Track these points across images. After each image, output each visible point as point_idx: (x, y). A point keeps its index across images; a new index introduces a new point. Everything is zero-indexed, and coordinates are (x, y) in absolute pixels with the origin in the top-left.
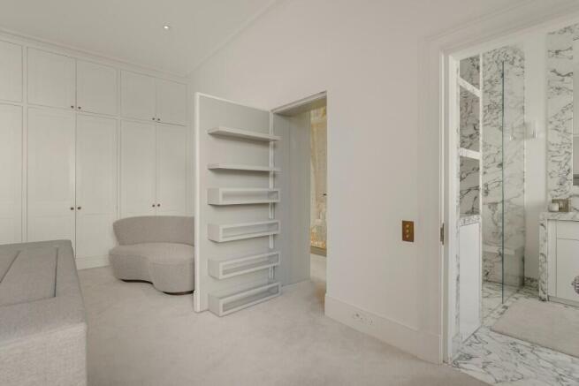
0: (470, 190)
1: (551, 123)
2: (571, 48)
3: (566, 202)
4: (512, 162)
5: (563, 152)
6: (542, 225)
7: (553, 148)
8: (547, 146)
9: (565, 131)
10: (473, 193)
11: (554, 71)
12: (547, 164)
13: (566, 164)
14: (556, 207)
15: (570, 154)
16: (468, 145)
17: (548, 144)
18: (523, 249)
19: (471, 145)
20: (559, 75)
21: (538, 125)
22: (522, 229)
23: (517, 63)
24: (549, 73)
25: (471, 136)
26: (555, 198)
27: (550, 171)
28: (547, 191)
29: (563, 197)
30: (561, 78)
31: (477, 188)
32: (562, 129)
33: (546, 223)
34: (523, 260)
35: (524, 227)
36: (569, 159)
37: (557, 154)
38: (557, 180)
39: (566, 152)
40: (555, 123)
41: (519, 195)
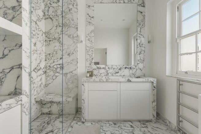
0: (12, 68)
1: (87, 37)
2: (93, 6)
3: (92, 72)
4: (73, 53)
5: (91, 50)
6: (83, 85)
7: (88, 48)
8: (86, 47)
9: (91, 41)
10: (16, 72)
11: (88, 14)
12: (86, 55)
13: (92, 56)
14: (88, 75)
15: (93, 51)
16: (10, 17)
17: (86, 46)
18: (77, 95)
19: (13, 18)
20: (90, 16)
21: (82, 38)
22: (77, 85)
23: (75, 6)
24: (87, 15)
25: (13, 8)
26: (88, 71)
27: (87, 59)
28: (86, 67)
29: (91, 70)
30: (90, 18)
31: (20, 66)
32: (91, 40)
33: (84, 84)
34: (77, 100)
35: (78, 84)
36: (93, 53)
37: (89, 51)
38: (89, 62)
39: (92, 51)
40: (89, 37)
41: (76, 69)
